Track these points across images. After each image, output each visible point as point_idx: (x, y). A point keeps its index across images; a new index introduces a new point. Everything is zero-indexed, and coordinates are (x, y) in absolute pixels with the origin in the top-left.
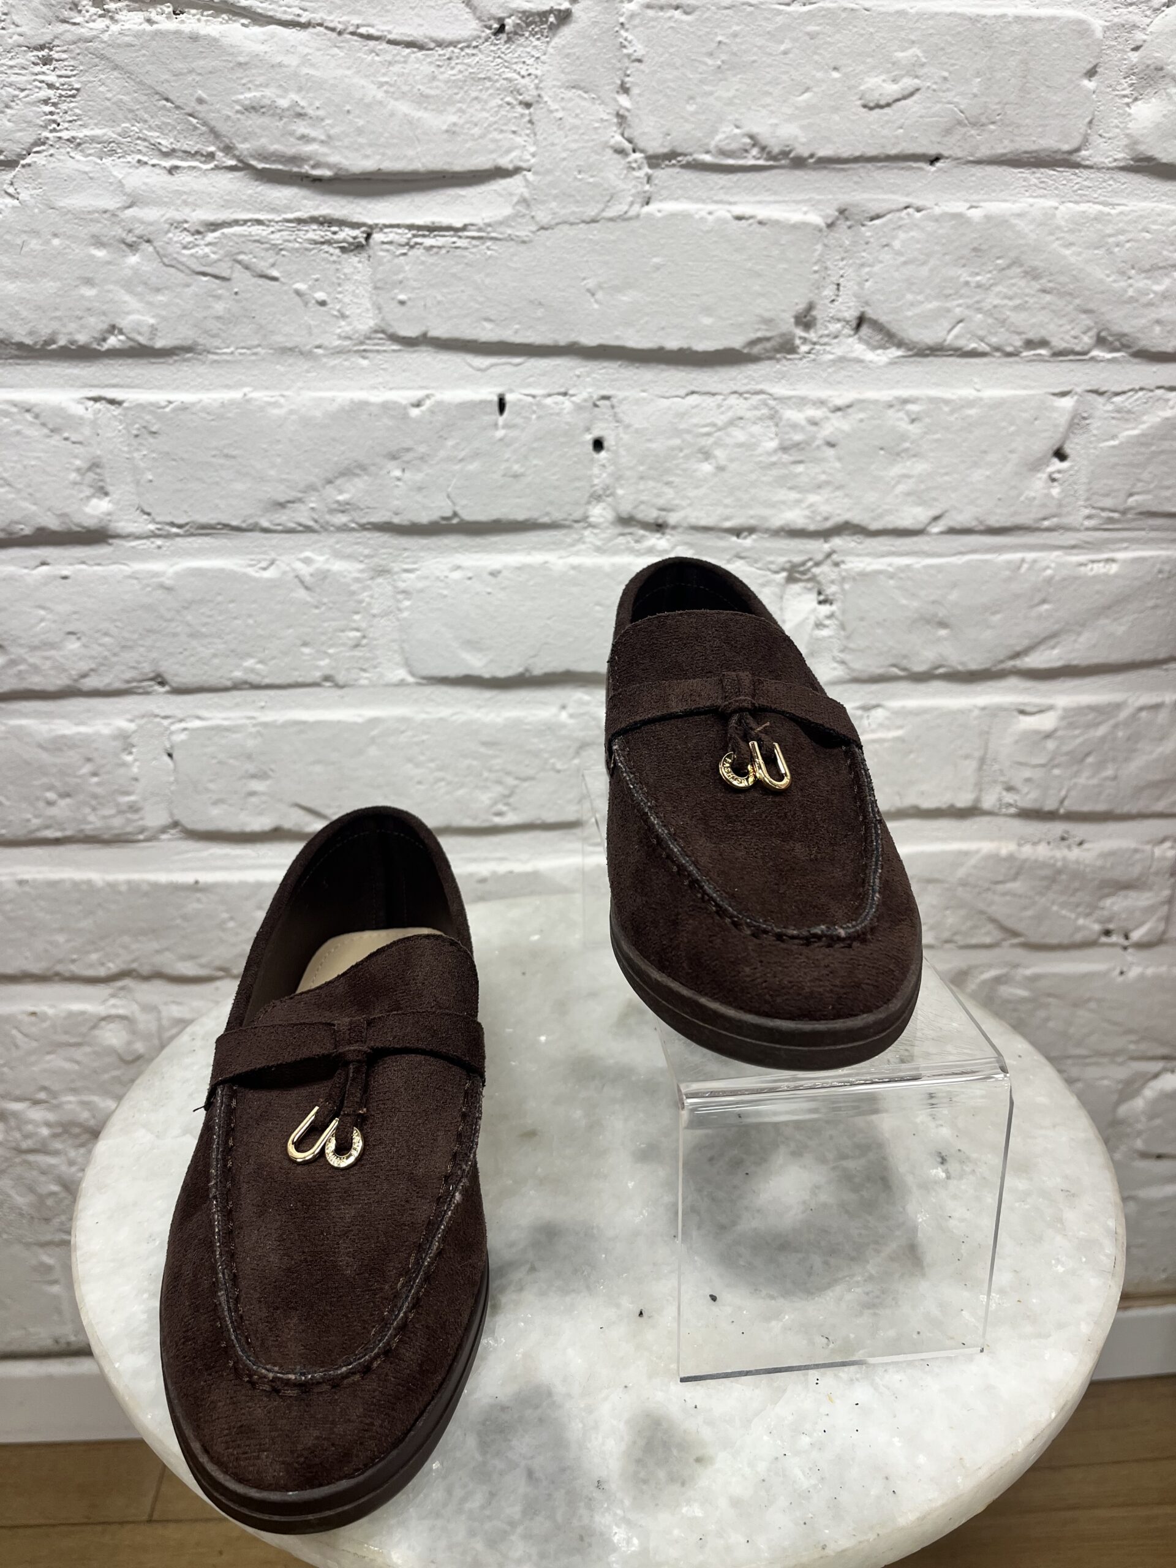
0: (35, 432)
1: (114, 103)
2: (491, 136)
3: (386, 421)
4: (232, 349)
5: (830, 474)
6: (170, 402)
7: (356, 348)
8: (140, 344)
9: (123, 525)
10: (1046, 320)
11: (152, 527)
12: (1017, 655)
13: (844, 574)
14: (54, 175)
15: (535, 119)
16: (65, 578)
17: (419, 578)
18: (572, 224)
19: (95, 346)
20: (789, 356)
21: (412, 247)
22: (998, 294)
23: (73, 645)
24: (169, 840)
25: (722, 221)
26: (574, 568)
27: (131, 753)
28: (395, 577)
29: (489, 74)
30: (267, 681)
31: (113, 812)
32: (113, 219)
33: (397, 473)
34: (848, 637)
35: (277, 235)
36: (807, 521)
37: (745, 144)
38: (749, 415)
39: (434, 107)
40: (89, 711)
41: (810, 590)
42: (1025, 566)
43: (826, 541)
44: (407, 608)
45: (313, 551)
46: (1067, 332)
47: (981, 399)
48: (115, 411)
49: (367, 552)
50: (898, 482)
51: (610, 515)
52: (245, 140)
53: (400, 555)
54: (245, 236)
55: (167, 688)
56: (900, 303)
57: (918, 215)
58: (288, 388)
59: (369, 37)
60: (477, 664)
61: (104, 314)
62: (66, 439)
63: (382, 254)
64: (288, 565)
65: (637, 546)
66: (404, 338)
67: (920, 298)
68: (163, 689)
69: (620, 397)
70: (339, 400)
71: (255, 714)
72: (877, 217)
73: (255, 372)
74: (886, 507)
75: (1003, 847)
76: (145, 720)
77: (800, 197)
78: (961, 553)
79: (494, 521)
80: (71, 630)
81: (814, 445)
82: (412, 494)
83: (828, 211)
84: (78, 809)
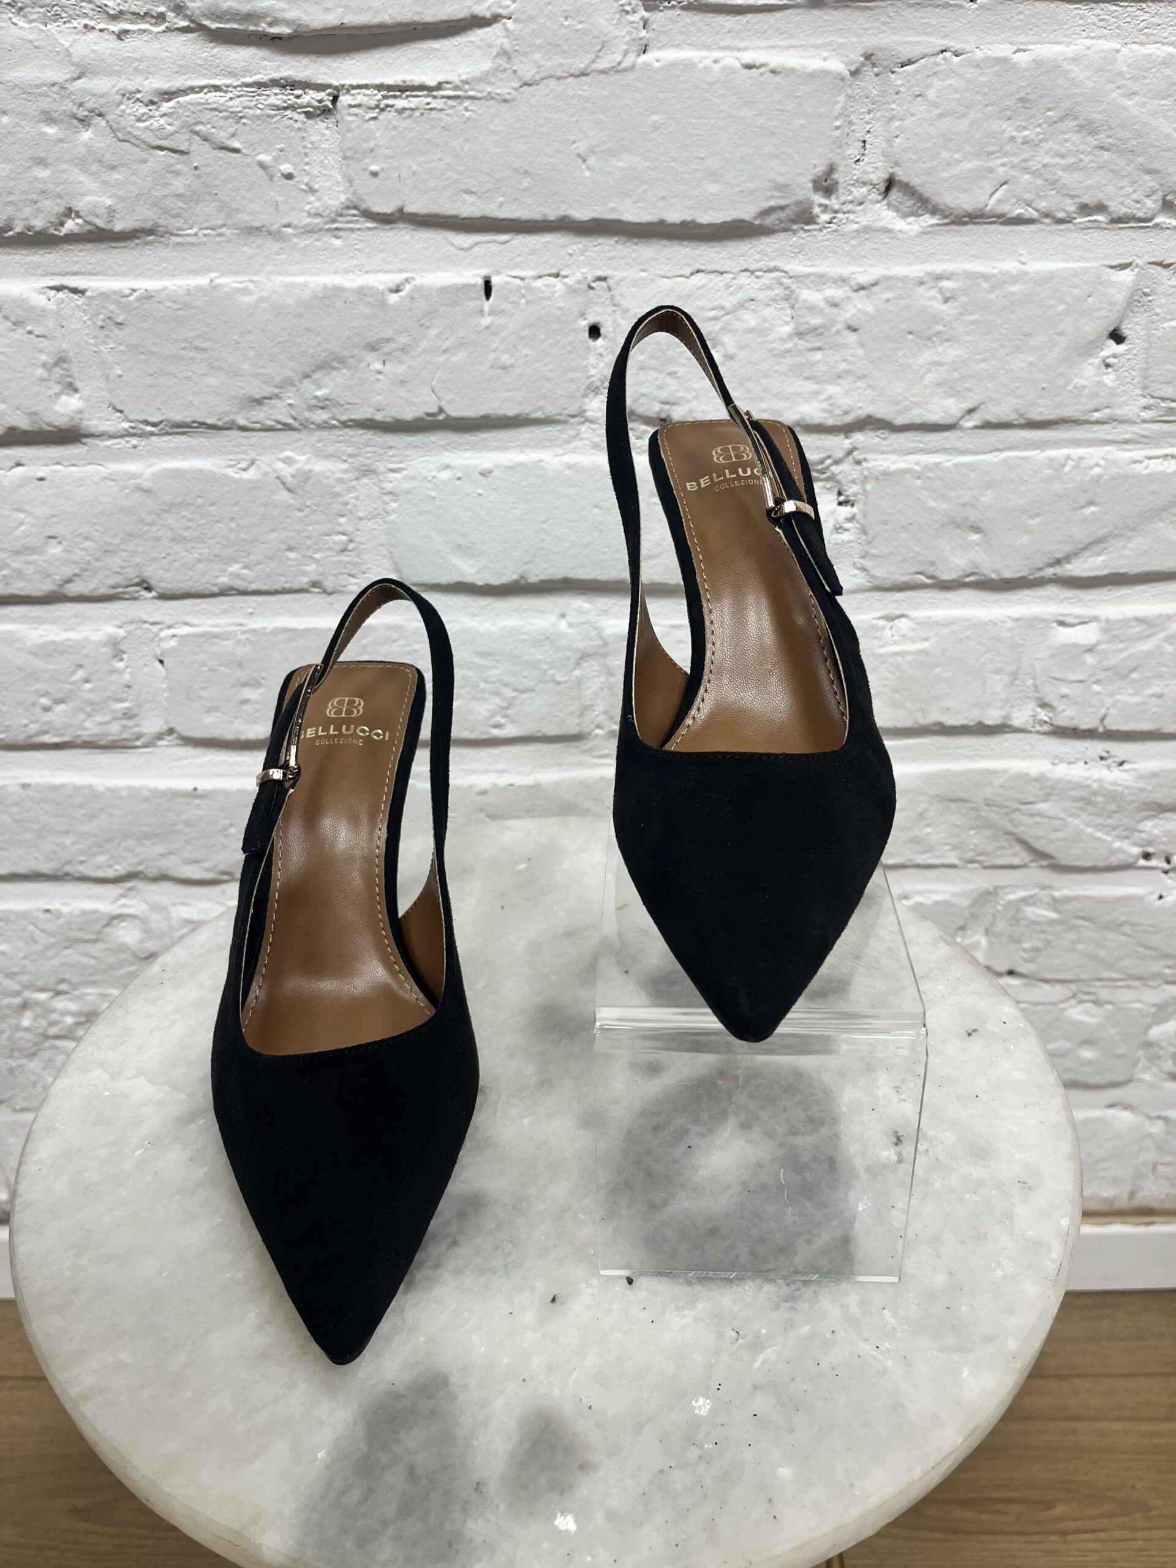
3: (362, 308)
4: (195, 230)
5: (851, 362)
6: (134, 290)
7: (327, 227)
8: (98, 227)
9: (95, 424)
10: (1104, 182)
11: (125, 425)
12: (1058, 562)
13: (866, 473)
16: (41, 479)
17: (405, 478)
18: (559, 78)
19: (52, 231)
20: (806, 227)
21: (382, 110)
22: (1048, 152)
23: (55, 550)
24: (167, 746)
25: (728, 70)
26: (570, 467)
27: (122, 660)
28: (381, 477)
30: (254, 587)
31: (107, 718)
32: (62, 92)
33: (378, 366)
34: (869, 543)
35: (237, 101)
36: (825, 415)
38: (761, 295)
40: (76, 616)
41: (829, 489)
42: (1071, 463)
43: (846, 437)
44: (393, 510)
45: (293, 450)
46: (1128, 195)
47: (1026, 273)
48: (78, 300)
49: (350, 450)
50: (929, 371)
53: (385, 453)
54: (202, 104)
55: (154, 594)
56: (935, 163)
57: (956, 60)
58: (256, 274)
60: (469, 571)
61: (59, 196)
62: (30, 332)
63: (350, 118)
64: (269, 465)
65: (638, 443)
66: (379, 214)
67: (957, 156)
68: (149, 595)
69: (617, 278)
70: (312, 286)
71: (244, 621)
72: (910, 62)
73: (222, 256)
74: (915, 399)
75: (1035, 767)
76: (133, 626)
77: (819, 41)
78: (998, 450)
79: (483, 417)
80: (51, 534)
81: (834, 330)
82: (394, 388)
83: (852, 56)
84: (74, 715)
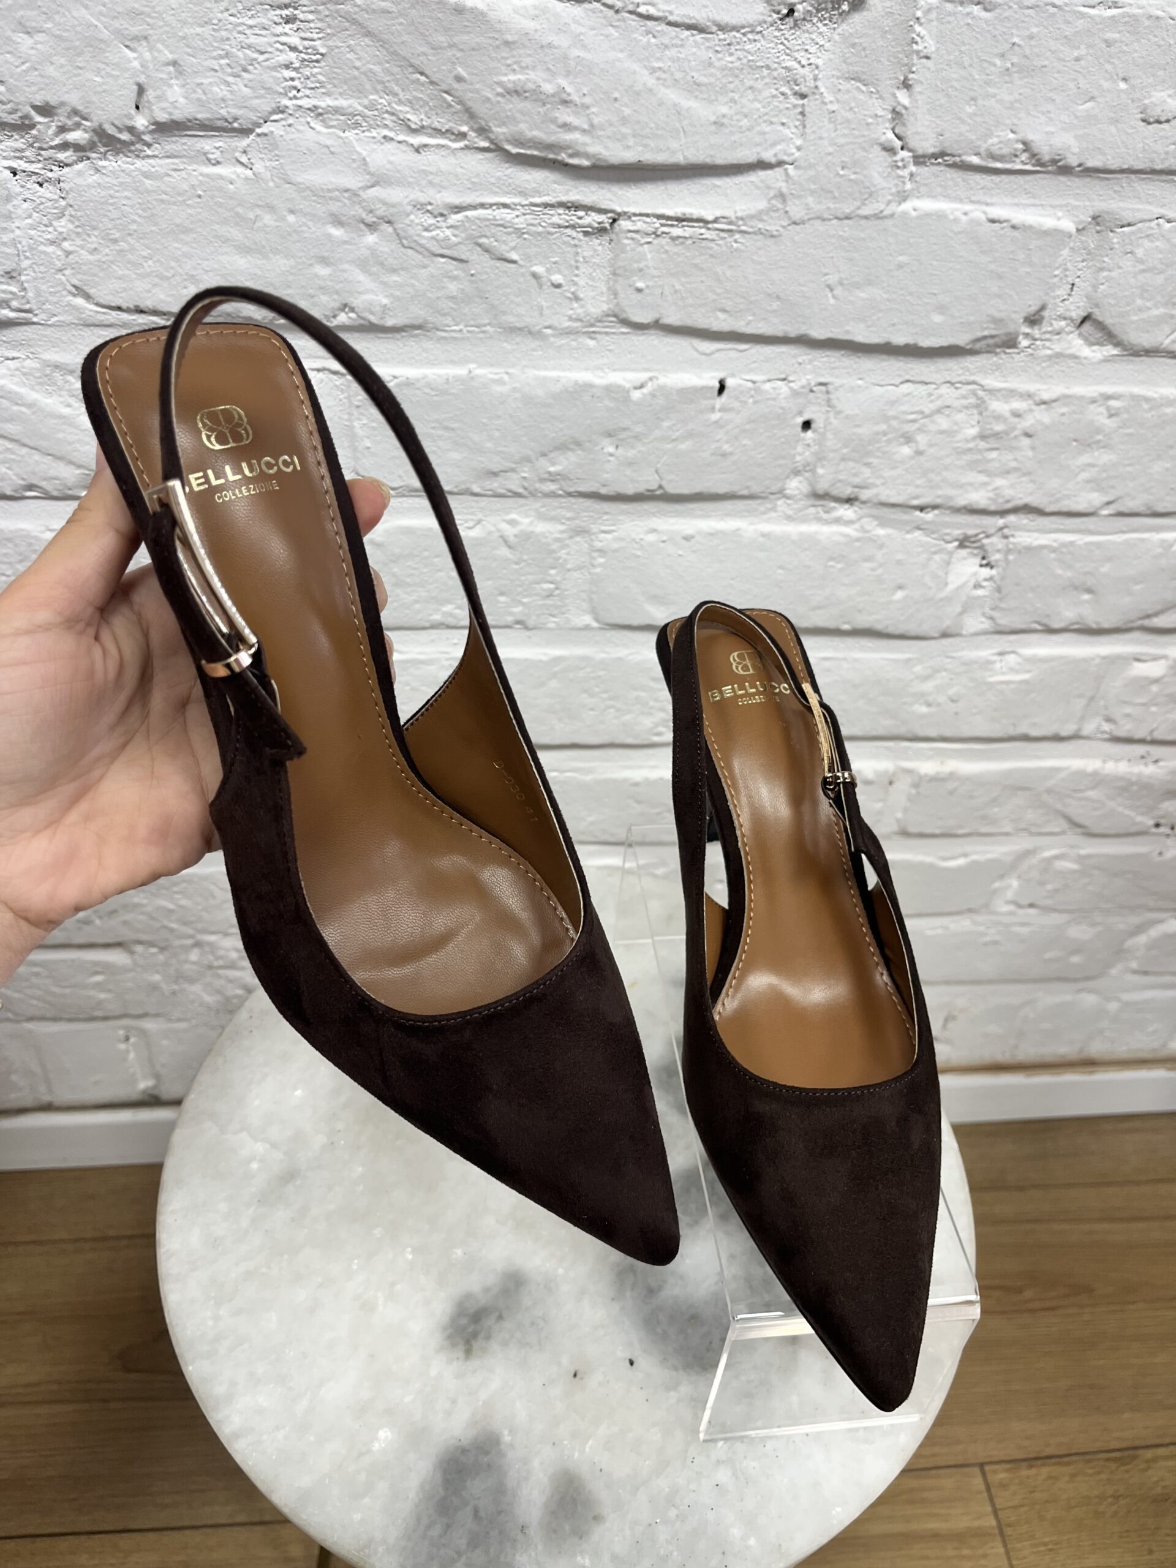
1: (362, 73)
2: (758, 128)
3: (607, 402)
4: (461, 327)
5: (1021, 462)
6: (395, 377)
7: (585, 330)
8: (370, 322)
12: (1148, 616)
13: (1011, 546)
14: (292, 147)
15: (807, 109)
17: (616, 539)
18: (824, 220)
20: (1008, 351)
21: (658, 236)
25: (975, 222)
26: (763, 535)
28: (593, 537)
29: (768, 62)
32: (355, 199)
33: (611, 449)
34: (1000, 599)
35: (521, 219)
36: (989, 502)
37: (1016, 150)
38: (957, 404)
39: (705, 96)
41: (976, 555)
43: (1002, 519)
44: (600, 565)
45: (519, 513)
48: (338, 380)
49: (569, 515)
50: (1083, 470)
51: (805, 488)
52: (504, 124)
53: (600, 518)
54: (489, 220)
56: (1129, 308)
57: (1167, 226)
58: (511, 367)
59: (649, 17)
60: (661, 615)
63: (626, 241)
64: (495, 525)
65: (825, 516)
66: (636, 323)
67: (1148, 304)
69: (837, 385)
70: (563, 380)
72: (1129, 225)
73: (482, 349)
74: (1065, 492)
75: (1092, 765)
77: (1057, 203)
78: (1123, 532)
79: (697, 494)
81: (1013, 435)
82: (622, 468)
83: (1082, 217)
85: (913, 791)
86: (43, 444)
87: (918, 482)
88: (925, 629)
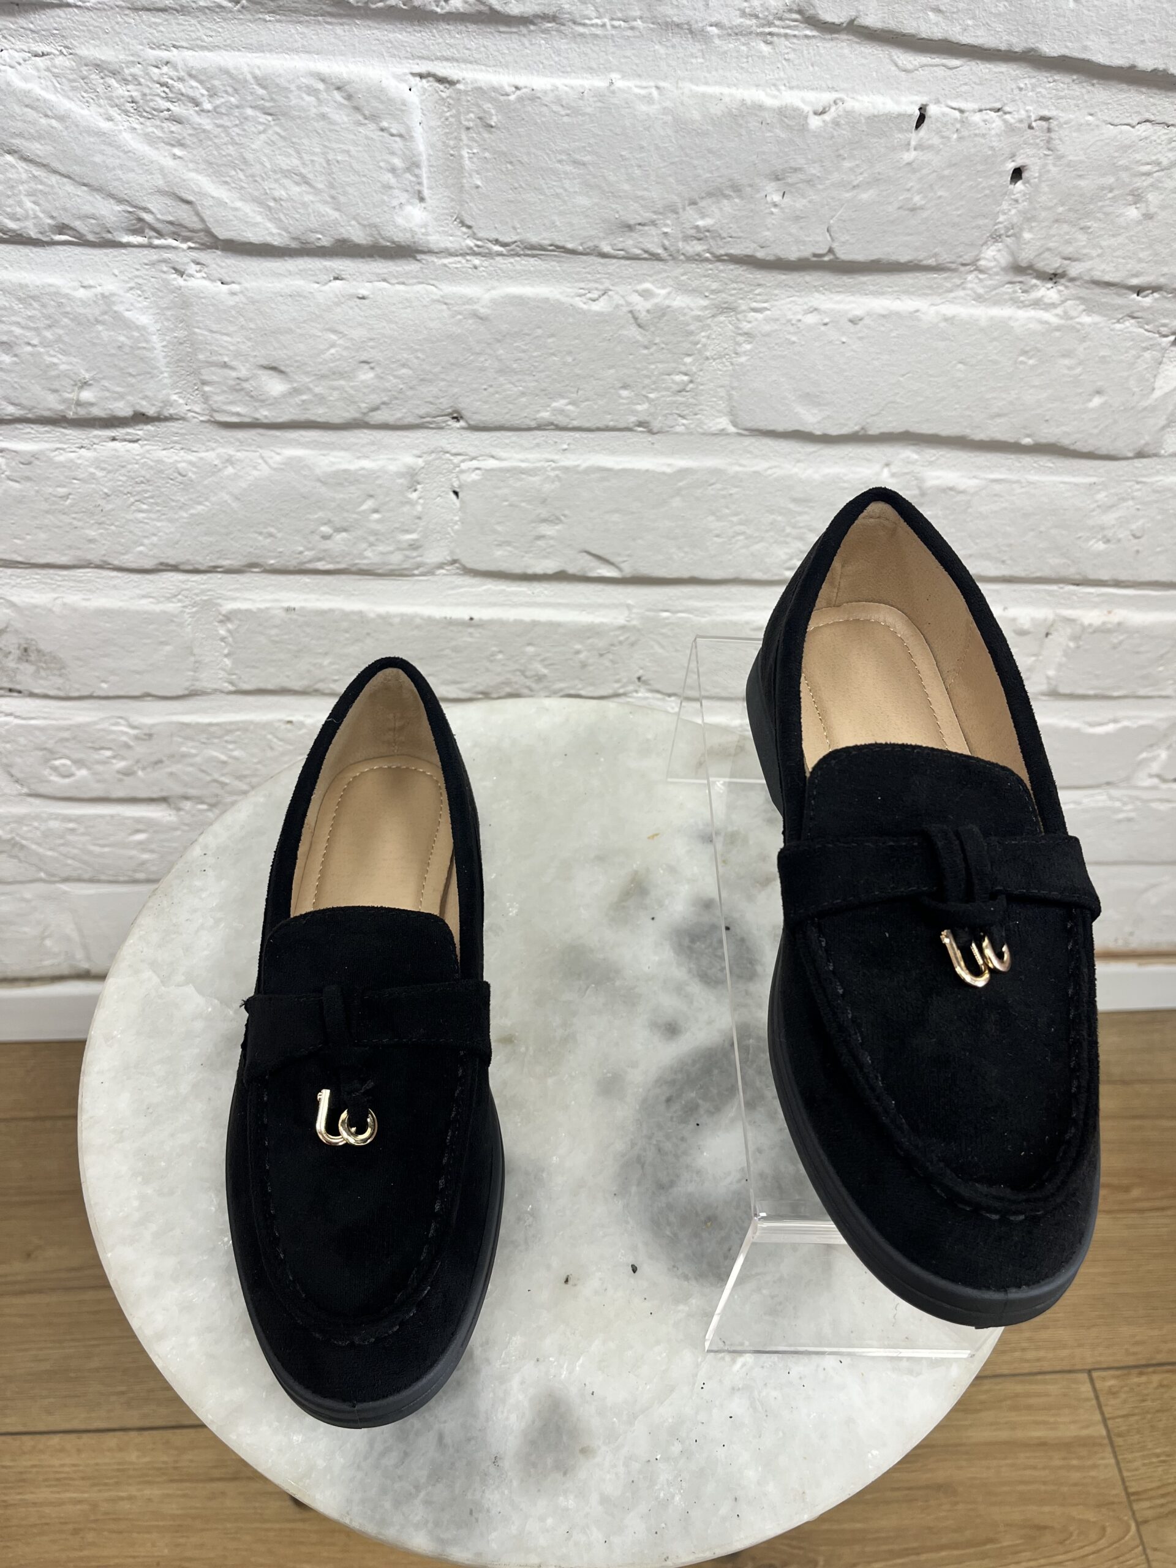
0: (342, 117)
3: (779, 132)
4: (605, 20)
6: (517, 88)
7: (761, 30)
8: (491, 9)
9: (437, 238)
11: (470, 243)
16: (363, 298)
17: (767, 320)
23: (366, 376)
24: (444, 575)
26: (946, 319)
27: (416, 490)
28: (739, 316)
30: (575, 423)
31: (391, 548)
33: (776, 198)
40: (373, 443)
44: (745, 353)
45: (653, 283)
48: (446, 92)
49: (714, 286)
51: (1004, 259)
53: (751, 291)
55: (462, 424)
58: (665, 78)
60: (811, 419)
62: (382, 130)
64: (623, 297)
65: (1023, 297)
66: (825, 22)
68: (458, 425)
69: (1062, 120)
70: (727, 99)
71: (556, 457)
73: (628, 53)
76: (433, 456)
79: (873, 261)
80: (363, 358)
82: (787, 224)
84: (355, 544)
85: (1072, 644)
86: (76, 169)
87: (1141, 255)
88: (1122, 446)
